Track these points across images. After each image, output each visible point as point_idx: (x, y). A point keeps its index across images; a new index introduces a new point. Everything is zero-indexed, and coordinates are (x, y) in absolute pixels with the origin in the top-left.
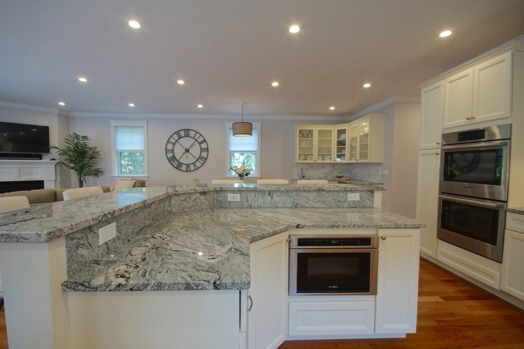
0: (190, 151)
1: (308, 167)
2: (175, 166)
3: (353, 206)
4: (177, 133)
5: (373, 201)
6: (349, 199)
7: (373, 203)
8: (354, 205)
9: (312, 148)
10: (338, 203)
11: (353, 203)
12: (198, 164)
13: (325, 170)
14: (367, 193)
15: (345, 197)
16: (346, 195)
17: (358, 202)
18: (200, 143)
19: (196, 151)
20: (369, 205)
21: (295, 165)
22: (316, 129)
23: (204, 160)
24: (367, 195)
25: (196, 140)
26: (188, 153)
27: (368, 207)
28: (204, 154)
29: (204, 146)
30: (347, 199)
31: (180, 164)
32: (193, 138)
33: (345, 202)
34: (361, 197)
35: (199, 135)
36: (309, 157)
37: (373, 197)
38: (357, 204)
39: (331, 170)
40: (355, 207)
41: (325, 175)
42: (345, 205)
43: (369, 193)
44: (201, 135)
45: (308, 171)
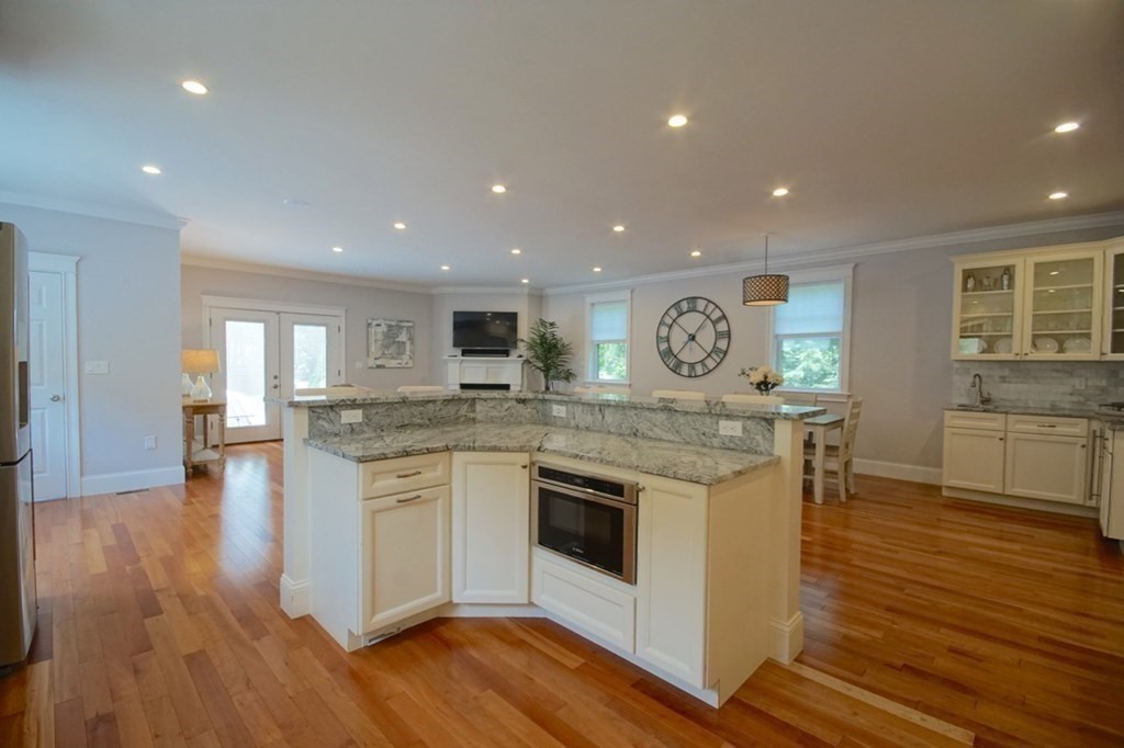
0: (697, 338)
1: (1006, 372)
2: (671, 366)
3: (729, 446)
4: (676, 305)
5: (773, 441)
6: (722, 432)
7: (772, 446)
8: (732, 445)
9: (1012, 317)
10: (703, 437)
11: (731, 441)
12: (711, 364)
13: (1078, 383)
14: (758, 423)
15: (715, 427)
16: (717, 423)
17: (740, 439)
18: (715, 323)
19: (707, 338)
20: (762, 449)
21: (956, 365)
22: (1024, 264)
23: (721, 355)
24: (759, 427)
25: (708, 317)
26: (693, 343)
27: (762, 453)
28: (722, 344)
29: (722, 327)
30: (718, 430)
31: (680, 363)
32: (703, 313)
33: (714, 436)
34: (744, 429)
35: (713, 306)
36: (1001, 344)
37: (773, 434)
38: (739, 443)
39: (1104, 383)
40: (733, 449)
41: (1075, 399)
42: (716, 442)
43: (763, 423)
44: (717, 306)
45: (1005, 386)
